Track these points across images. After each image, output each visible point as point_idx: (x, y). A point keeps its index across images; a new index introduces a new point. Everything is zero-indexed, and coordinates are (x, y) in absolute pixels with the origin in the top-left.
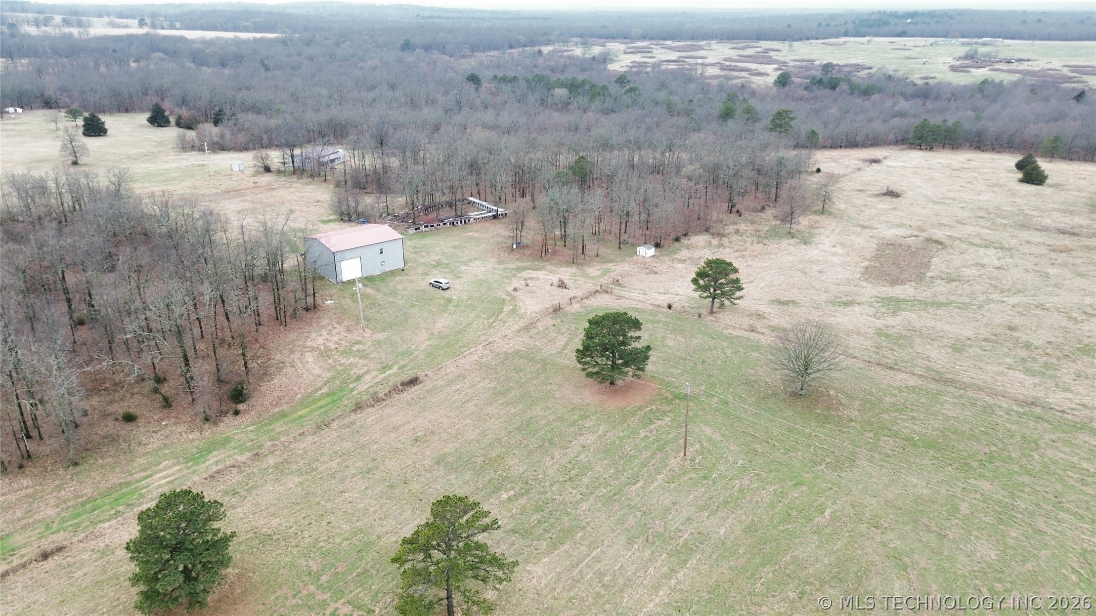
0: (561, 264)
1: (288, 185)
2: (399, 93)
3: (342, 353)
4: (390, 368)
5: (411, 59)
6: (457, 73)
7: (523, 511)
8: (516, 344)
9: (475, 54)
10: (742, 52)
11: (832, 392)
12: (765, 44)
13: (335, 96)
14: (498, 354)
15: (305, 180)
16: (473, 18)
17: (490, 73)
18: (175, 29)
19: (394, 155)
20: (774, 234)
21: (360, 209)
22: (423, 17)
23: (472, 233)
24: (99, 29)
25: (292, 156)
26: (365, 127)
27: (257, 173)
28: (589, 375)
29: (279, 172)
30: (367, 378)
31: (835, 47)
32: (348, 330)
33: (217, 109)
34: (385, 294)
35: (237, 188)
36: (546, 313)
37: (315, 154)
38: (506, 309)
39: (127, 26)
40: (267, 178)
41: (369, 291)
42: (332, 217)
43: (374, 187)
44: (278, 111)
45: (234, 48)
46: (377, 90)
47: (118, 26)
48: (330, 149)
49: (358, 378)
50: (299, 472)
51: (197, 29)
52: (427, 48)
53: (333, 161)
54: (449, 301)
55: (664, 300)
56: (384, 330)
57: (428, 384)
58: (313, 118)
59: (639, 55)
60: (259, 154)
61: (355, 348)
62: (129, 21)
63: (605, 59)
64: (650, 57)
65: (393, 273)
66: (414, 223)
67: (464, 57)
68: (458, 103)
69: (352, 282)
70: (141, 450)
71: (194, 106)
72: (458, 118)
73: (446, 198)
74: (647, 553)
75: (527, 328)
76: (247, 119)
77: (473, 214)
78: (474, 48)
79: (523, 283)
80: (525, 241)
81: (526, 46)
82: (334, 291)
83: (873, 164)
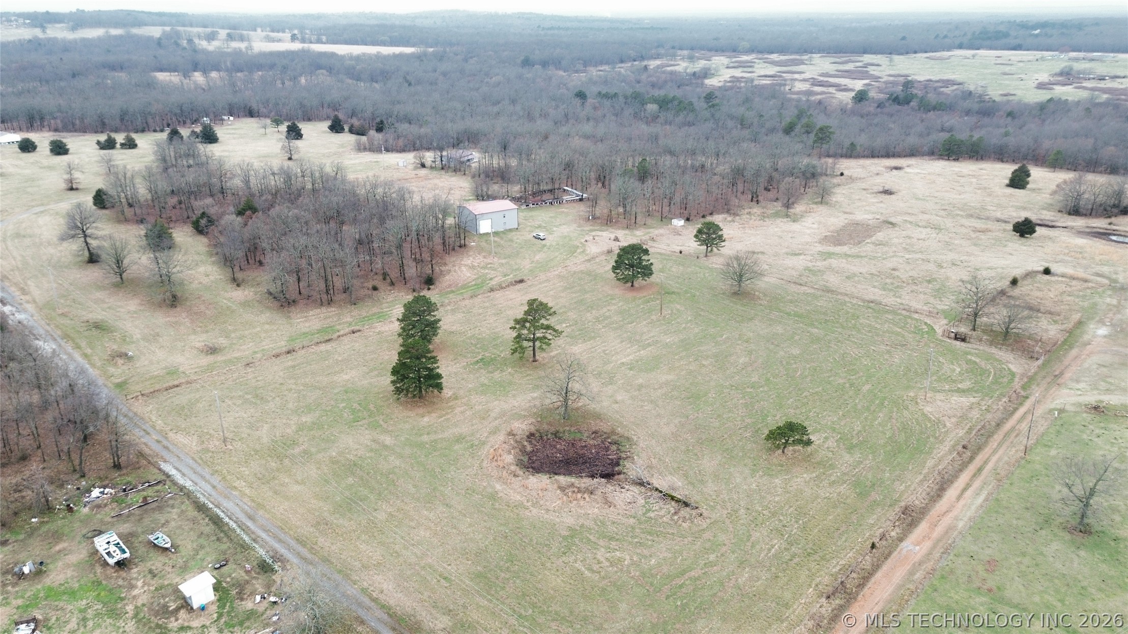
0: (619, 228)
1: (439, 177)
2: (518, 108)
3: (482, 268)
4: (509, 275)
5: (529, 75)
6: (568, 89)
7: (573, 330)
8: (582, 267)
9: (587, 69)
10: (842, 67)
11: (757, 293)
12: (868, 58)
13: (467, 109)
14: (570, 272)
15: (450, 174)
16: (591, 29)
17: (595, 89)
18: (322, 43)
19: (513, 156)
20: (777, 215)
21: (490, 193)
22: (543, 29)
23: (564, 209)
24: (260, 45)
25: (441, 157)
26: (492, 135)
27: (416, 168)
28: (619, 279)
29: (432, 168)
30: (496, 279)
31: (937, 62)
32: (485, 257)
33: (378, 120)
34: (506, 241)
35: (406, 177)
36: (602, 253)
37: (458, 155)
38: (578, 251)
39: (279, 41)
40: (423, 172)
41: (496, 239)
42: (471, 198)
43: (499, 179)
44: (427, 123)
45: (380, 64)
46: (500, 105)
47: (273, 40)
48: (467, 153)
49: (491, 279)
50: (464, 312)
51: (341, 43)
52: (545, 64)
53: (469, 160)
54: (544, 246)
55: (678, 249)
56: (505, 258)
57: (529, 283)
58: (454, 128)
59: (740, 70)
60: (418, 155)
61: (489, 266)
62: (280, 35)
63: (706, 73)
64: (750, 72)
65: (511, 230)
66: (525, 202)
67: (577, 72)
68: (566, 116)
69: (487, 234)
70: (384, 301)
71: (361, 117)
72: (564, 129)
73: (550, 187)
74: (629, 345)
75: (589, 261)
76: (403, 127)
77: (566, 198)
78: (587, 63)
79: (592, 238)
80: (598, 214)
81: (635, 61)
82: (475, 238)
83: (894, 170)
